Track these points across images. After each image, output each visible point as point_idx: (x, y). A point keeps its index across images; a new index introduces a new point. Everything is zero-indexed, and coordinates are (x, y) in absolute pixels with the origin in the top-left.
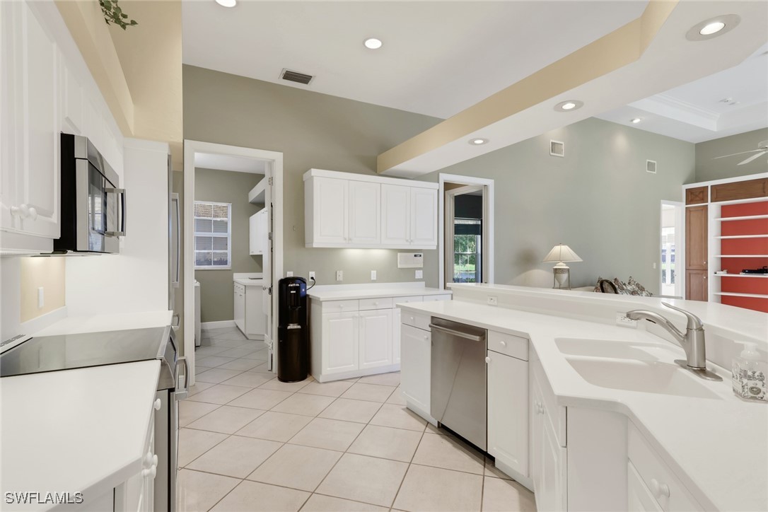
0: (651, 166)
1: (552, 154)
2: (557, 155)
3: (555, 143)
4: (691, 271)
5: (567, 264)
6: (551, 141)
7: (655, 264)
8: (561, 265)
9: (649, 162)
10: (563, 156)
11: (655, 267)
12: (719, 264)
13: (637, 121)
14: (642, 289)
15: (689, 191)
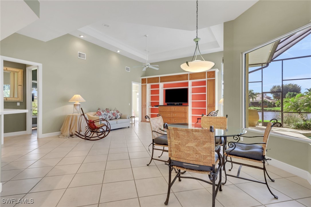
0: (128, 69)
1: (79, 58)
2: (81, 58)
3: (81, 54)
4: (143, 106)
5: (80, 102)
6: (79, 52)
7: (129, 104)
8: (78, 103)
9: (127, 68)
10: (85, 59)
11: (129, 105)
12: (150, 104)
13: (118, 51)
14: (119, 112)
15: (142, 79)
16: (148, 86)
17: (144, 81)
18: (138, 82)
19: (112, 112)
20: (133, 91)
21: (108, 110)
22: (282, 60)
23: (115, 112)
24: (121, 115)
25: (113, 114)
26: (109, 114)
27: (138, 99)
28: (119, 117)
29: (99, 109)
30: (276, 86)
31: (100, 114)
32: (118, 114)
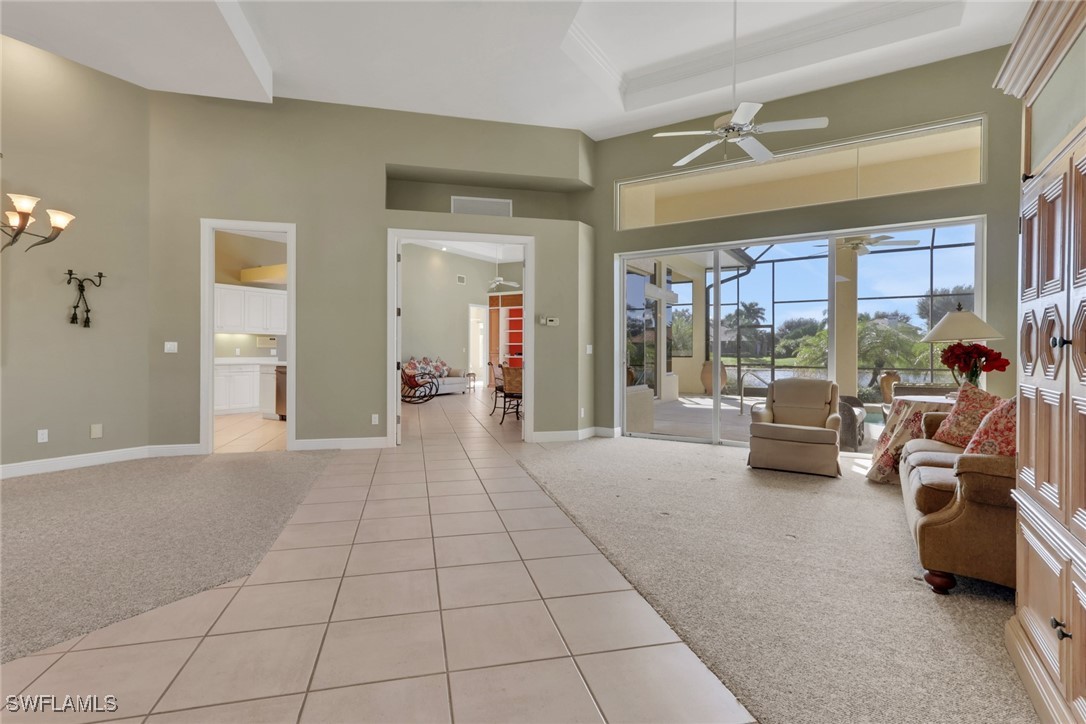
4: (492, 355)
7: (464, 349)
9: (459, 276)
11: (464, 351)
12: (507, 349)
13: (444, 249)
14: (444, 365)
15: (491, 298)
16: (504, 311)
17: (493, 301)
18: (482, 303)
19: (434, 364)
20: (472, 320)
21: (426, 361)
22: (773, 262)
23: (439, 363)
24: (449, 370)
25: (436, 368)
26: (429, 368)
27: (481, 337)
28: (446, 373)
29: (412, 358)
30: (757, 304)
31: (415, 368)
32: (445, 368)
